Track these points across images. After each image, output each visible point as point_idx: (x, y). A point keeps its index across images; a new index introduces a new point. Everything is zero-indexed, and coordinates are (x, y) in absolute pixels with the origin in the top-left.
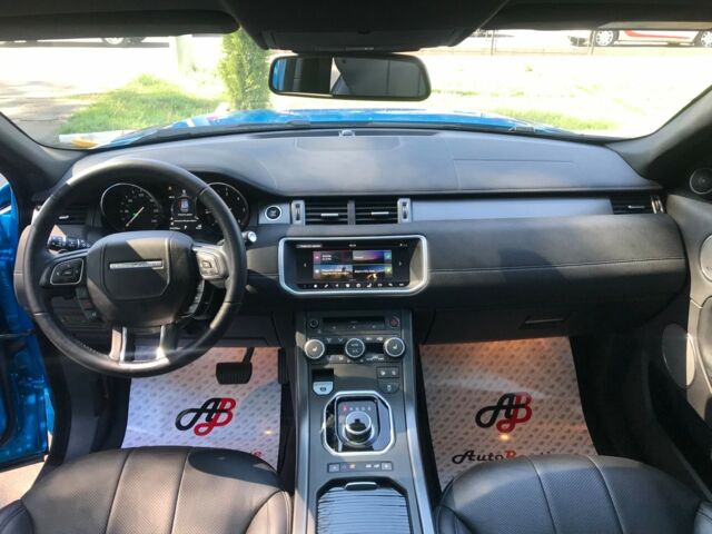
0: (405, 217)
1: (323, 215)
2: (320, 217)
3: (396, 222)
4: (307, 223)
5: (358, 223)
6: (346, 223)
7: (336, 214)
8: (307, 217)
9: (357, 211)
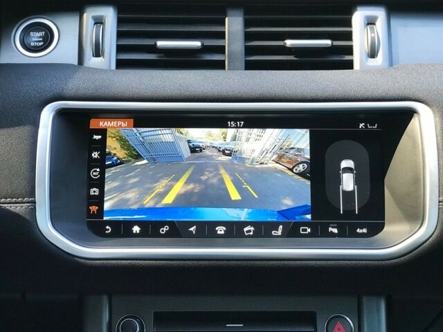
0: (373, 54)
1: (161, 43)
2: (153, 49)
3: (349, 65)
4: (121, 64)
5: (250, 66)
6: (220, 65)
7: (197, 44)
8: (120, 49)
9: (248, 37)
